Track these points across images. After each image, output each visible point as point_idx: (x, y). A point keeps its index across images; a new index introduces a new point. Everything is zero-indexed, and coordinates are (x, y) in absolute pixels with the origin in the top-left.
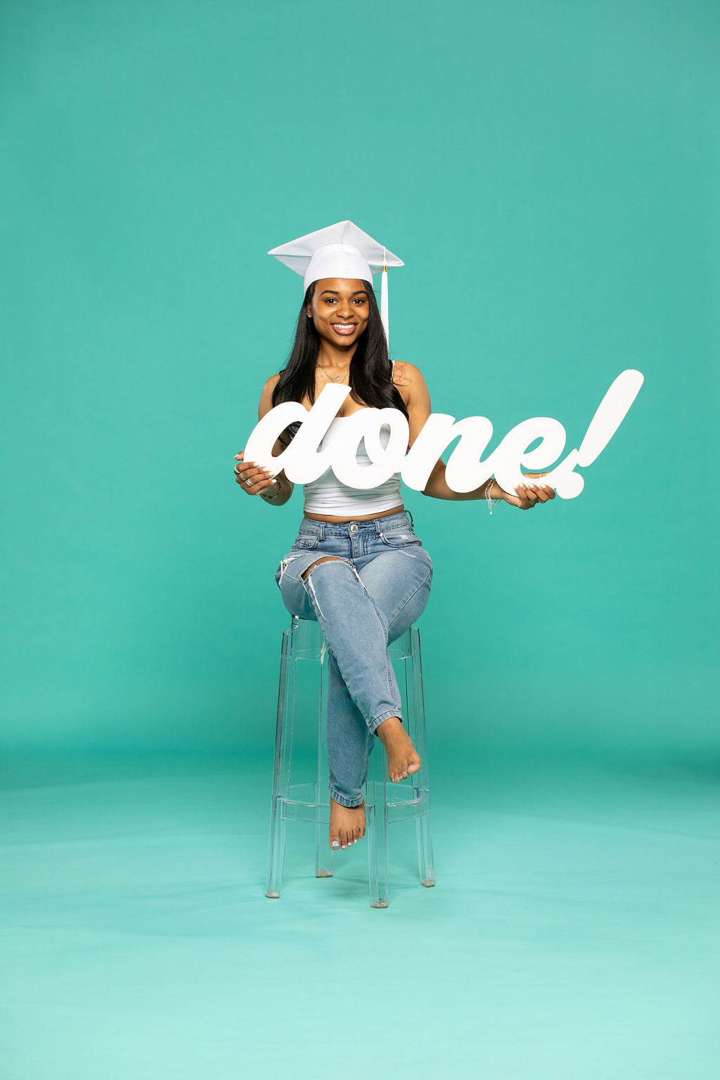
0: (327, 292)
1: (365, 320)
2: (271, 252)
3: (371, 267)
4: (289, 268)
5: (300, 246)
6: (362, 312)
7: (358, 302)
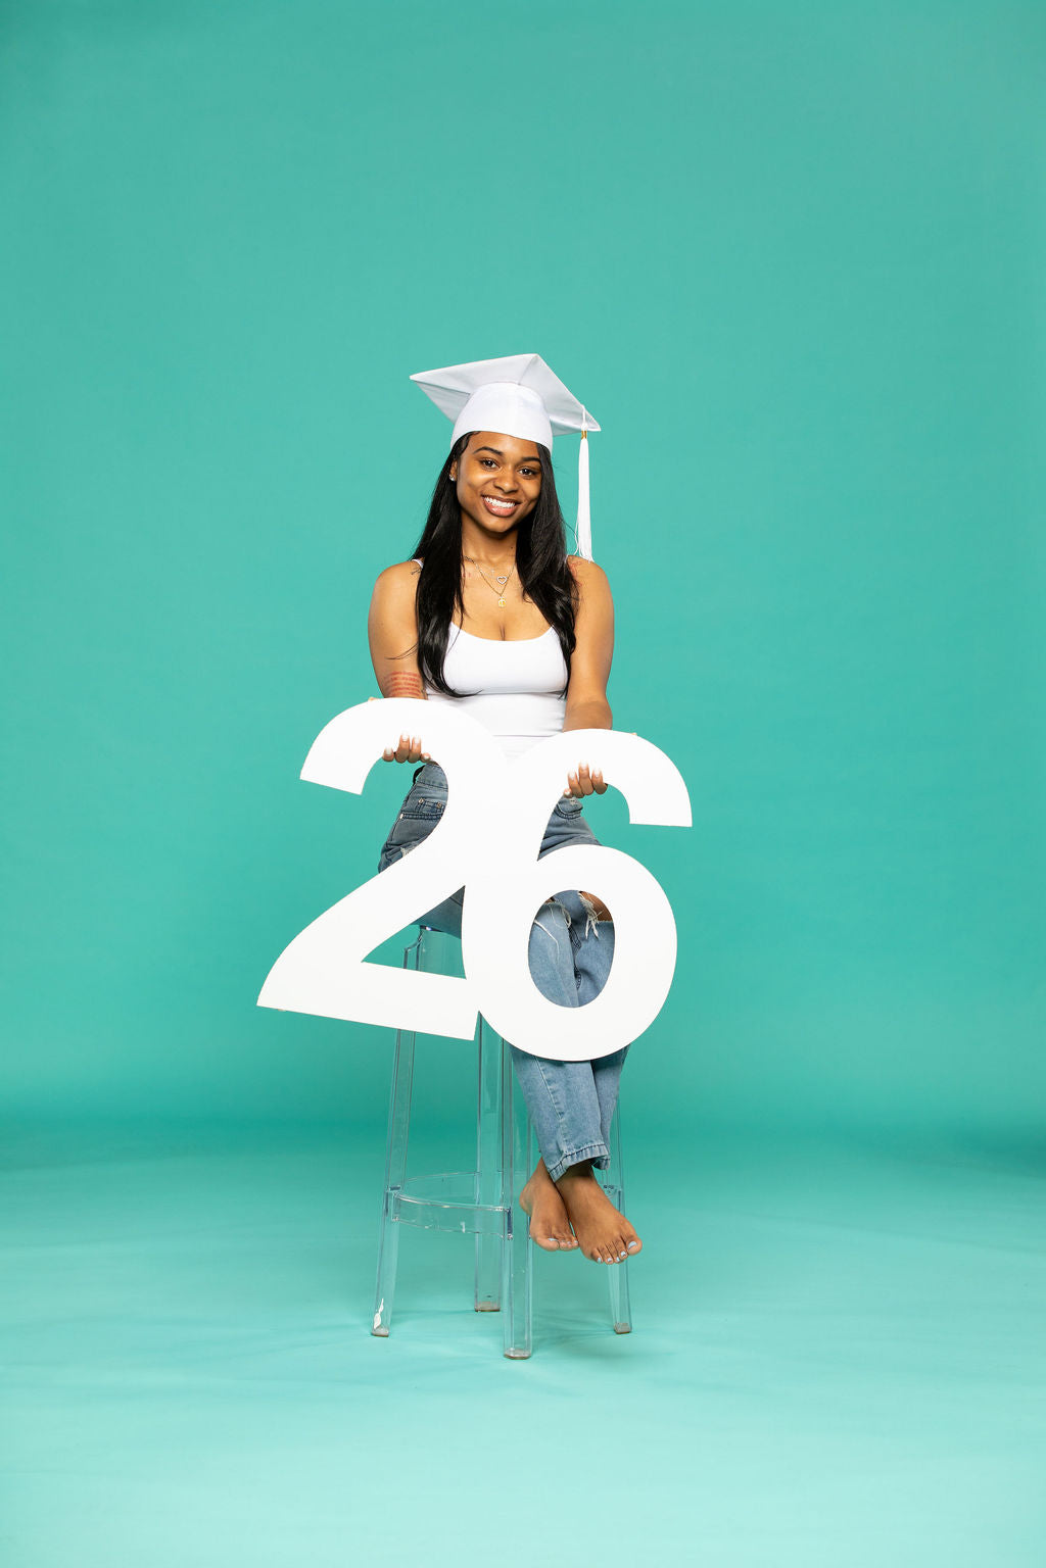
0: (486, 448)
1: (532, 501)
2: (413, 377)
3: (553, 425)
4: (434, 404)
5: (455, 376)
6: (530, 488)
7: (526, 472)
